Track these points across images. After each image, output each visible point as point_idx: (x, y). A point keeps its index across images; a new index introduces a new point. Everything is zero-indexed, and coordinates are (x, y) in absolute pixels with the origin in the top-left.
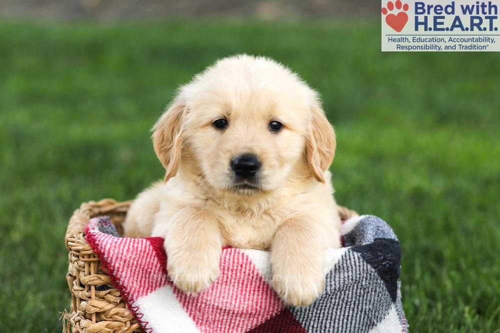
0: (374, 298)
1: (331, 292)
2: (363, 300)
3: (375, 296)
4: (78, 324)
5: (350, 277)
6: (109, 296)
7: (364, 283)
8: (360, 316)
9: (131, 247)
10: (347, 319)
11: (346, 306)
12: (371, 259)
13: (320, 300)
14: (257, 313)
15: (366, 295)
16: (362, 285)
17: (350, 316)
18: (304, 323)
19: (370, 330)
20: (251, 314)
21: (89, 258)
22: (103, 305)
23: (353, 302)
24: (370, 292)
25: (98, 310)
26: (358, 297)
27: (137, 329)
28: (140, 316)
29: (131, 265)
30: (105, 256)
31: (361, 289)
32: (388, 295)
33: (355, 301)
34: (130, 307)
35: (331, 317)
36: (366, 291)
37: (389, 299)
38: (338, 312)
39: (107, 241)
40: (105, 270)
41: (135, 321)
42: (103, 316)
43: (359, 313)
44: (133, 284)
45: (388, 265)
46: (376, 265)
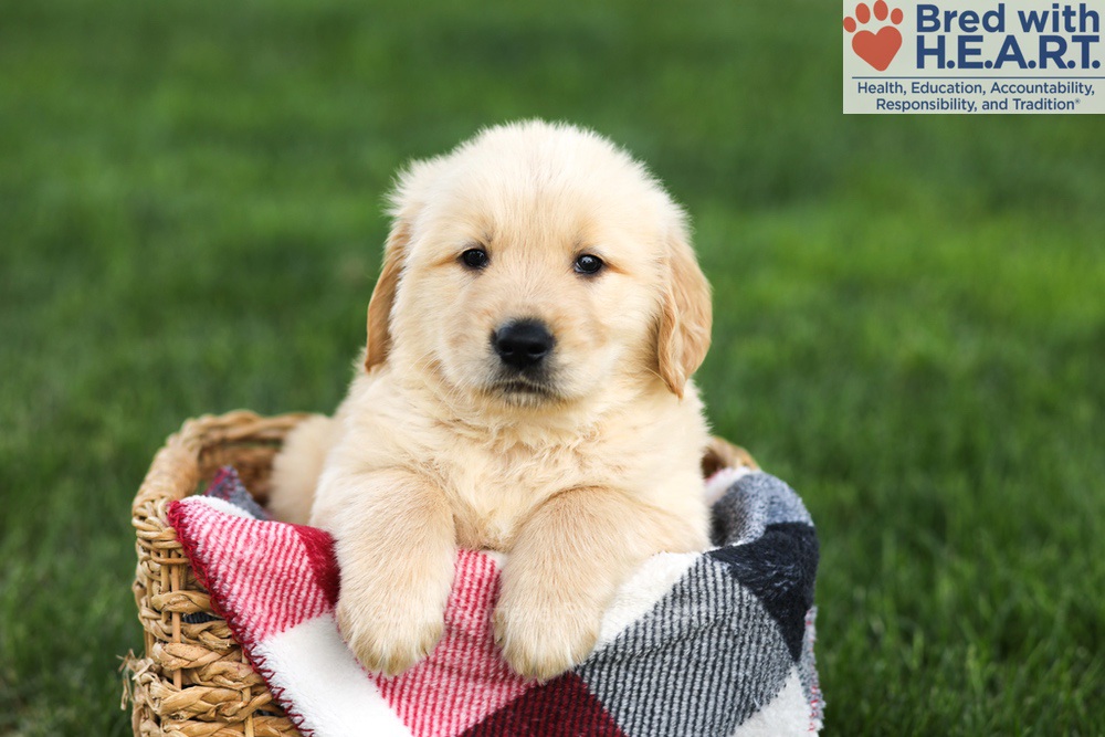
0: (756, 657)
1: (663, 642)
2: (732, 659)
3: (757, 652)
4: (146, 687)
5: (704, 614)
6: (207, 635)
7: (734, 625)
8: (726, 693)
9: (254, 535)
10: (699, 698)
11: (696, 670)
12: (751, 576)
15: (737, 650)
16: (729, 630)
17: (705, 691)
18: (607, 702)
19: (746, 719)
21: (170, 556)
22: (195, 654)
23: (710, 664)
24: (747, 643)
25: (184, 664)
26: (721, 654)
27: (264, 705)
28: (267, 675)
29: (252, 571)
30: (199, 549)
31: (727, 636)
32: (784, 650)
33: (715, 661)
34: (249, 658)
35: (665, 692)
36: (740, 640)
37: (787, 656)
38: (680, 683)
39: (207, 519)
41: (262, 689)
42: (196, 676)
43: (724, 685)
44: (254, 609)
45: (786, 588)
46: (761, 589)
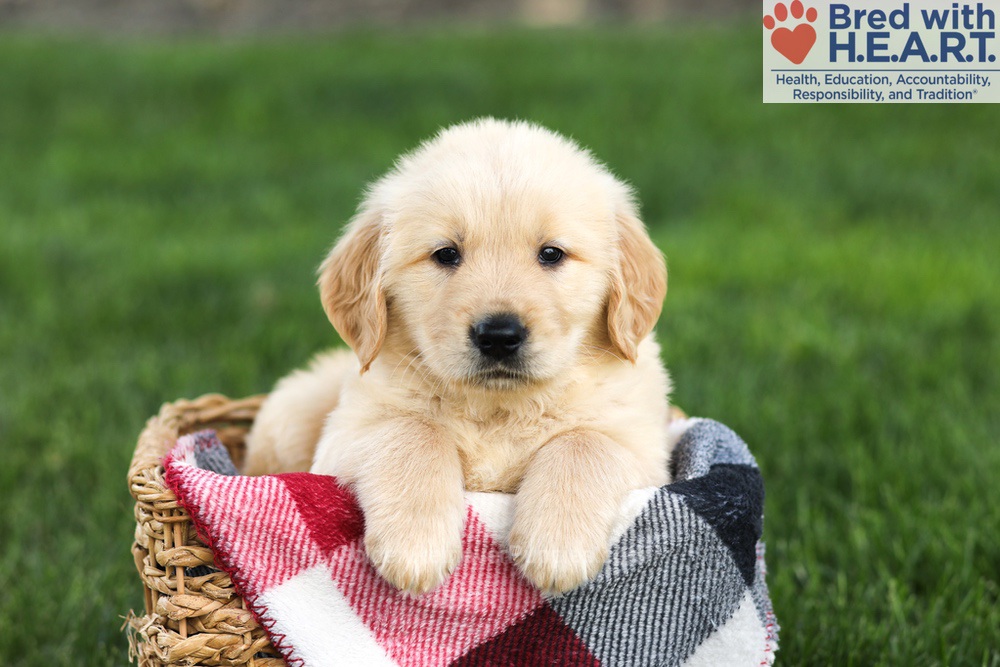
0: (711, 581)
1: (630, 571)
2: (690, 584)
3: (713, 576)
4: (153, 638)
5: (666, 543)
6: (209, 585)
7: (691, 552)
8: (686, 615)
9: (249, 494)
10: (661, 621)
11: (658, 595)
12: (704, 506)
13: (610, 587)
14: (491, 614)
15: (695, 575)
16: (687, 557)
17: (667, 615)
18: (579, 629)
19: (704, 639)
20: (479, 616)
21: (172, 515)
22: (199, 604)
23: (671, 589)
24: (703, 568)
25: (189, 613)
26: (680, 579)
27: (264, 647)
28: (268, 623)
29: (249, 528)
30: (201, 512)
31: (685, 563)
32: (737, 574)
33: (675, 587)
34: (250, 607)
35: (631, 617)
36: (696, 566)
37: (740, 580)
38: (644, 608)
39: (204, 484)
40: (202, 538)
41: (261, 632)
42: (200, 624)
43: (683, 608)
44: (254, 564)
45: (735, 517)
46: (714, 518)
